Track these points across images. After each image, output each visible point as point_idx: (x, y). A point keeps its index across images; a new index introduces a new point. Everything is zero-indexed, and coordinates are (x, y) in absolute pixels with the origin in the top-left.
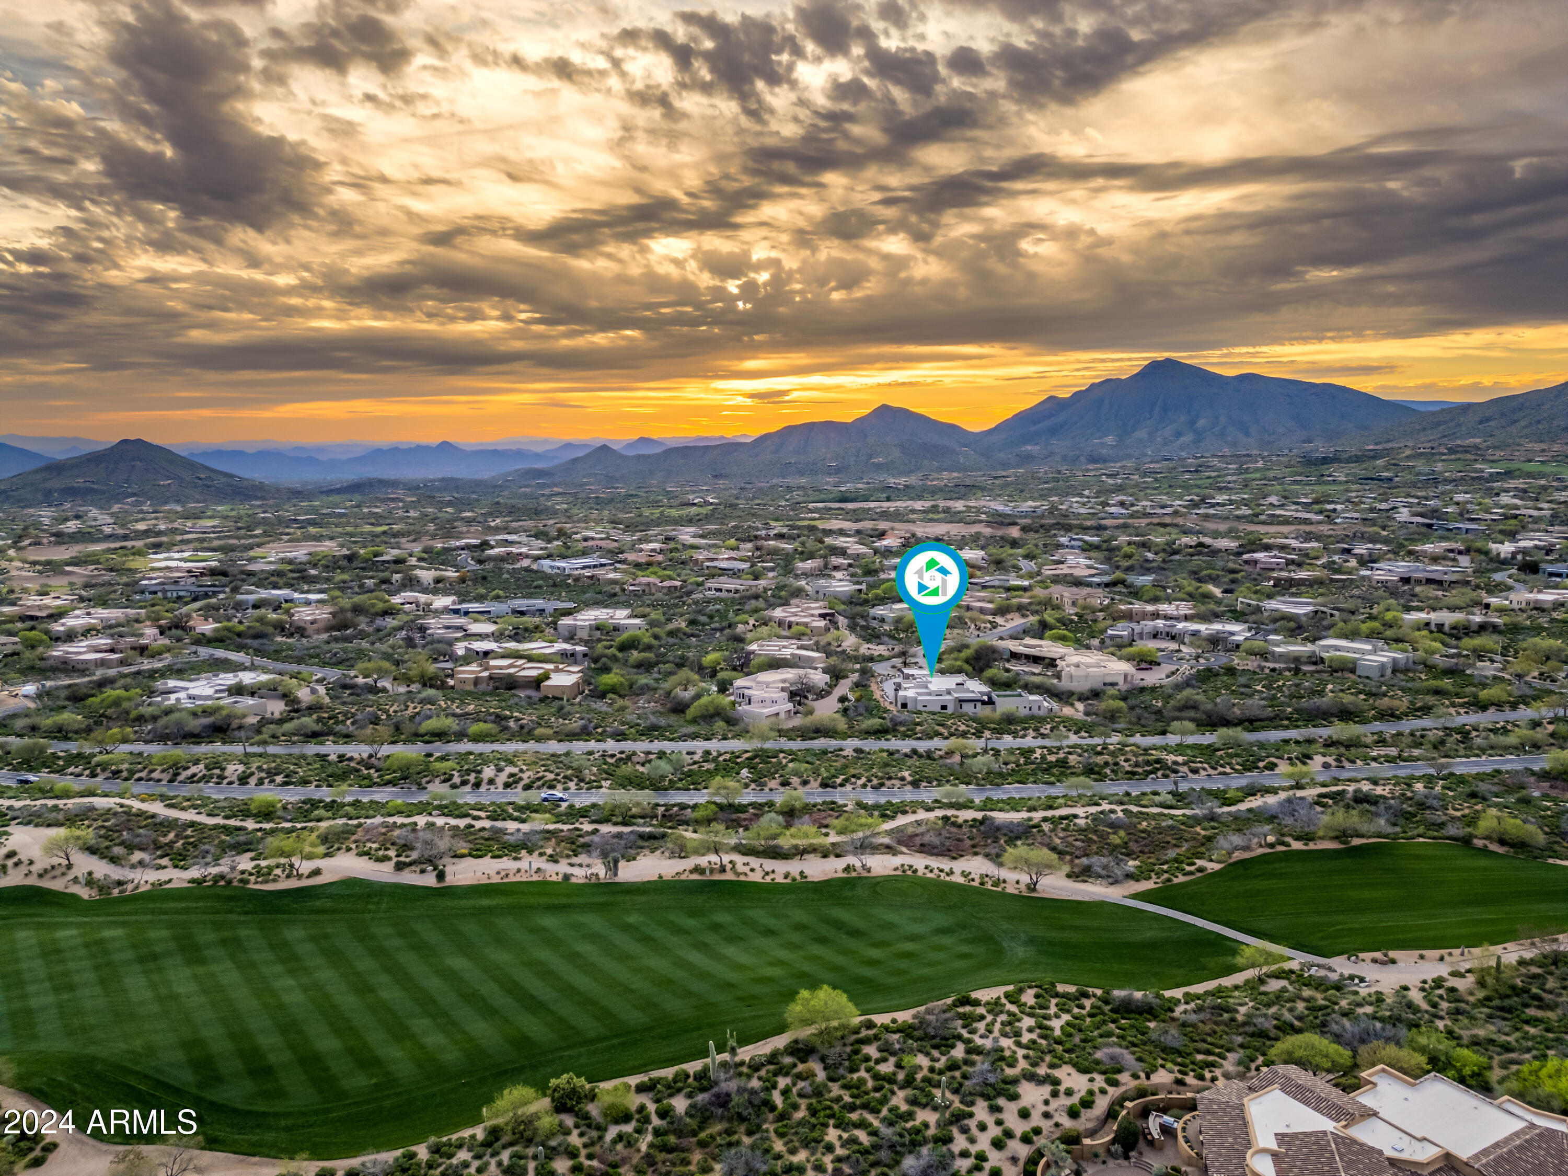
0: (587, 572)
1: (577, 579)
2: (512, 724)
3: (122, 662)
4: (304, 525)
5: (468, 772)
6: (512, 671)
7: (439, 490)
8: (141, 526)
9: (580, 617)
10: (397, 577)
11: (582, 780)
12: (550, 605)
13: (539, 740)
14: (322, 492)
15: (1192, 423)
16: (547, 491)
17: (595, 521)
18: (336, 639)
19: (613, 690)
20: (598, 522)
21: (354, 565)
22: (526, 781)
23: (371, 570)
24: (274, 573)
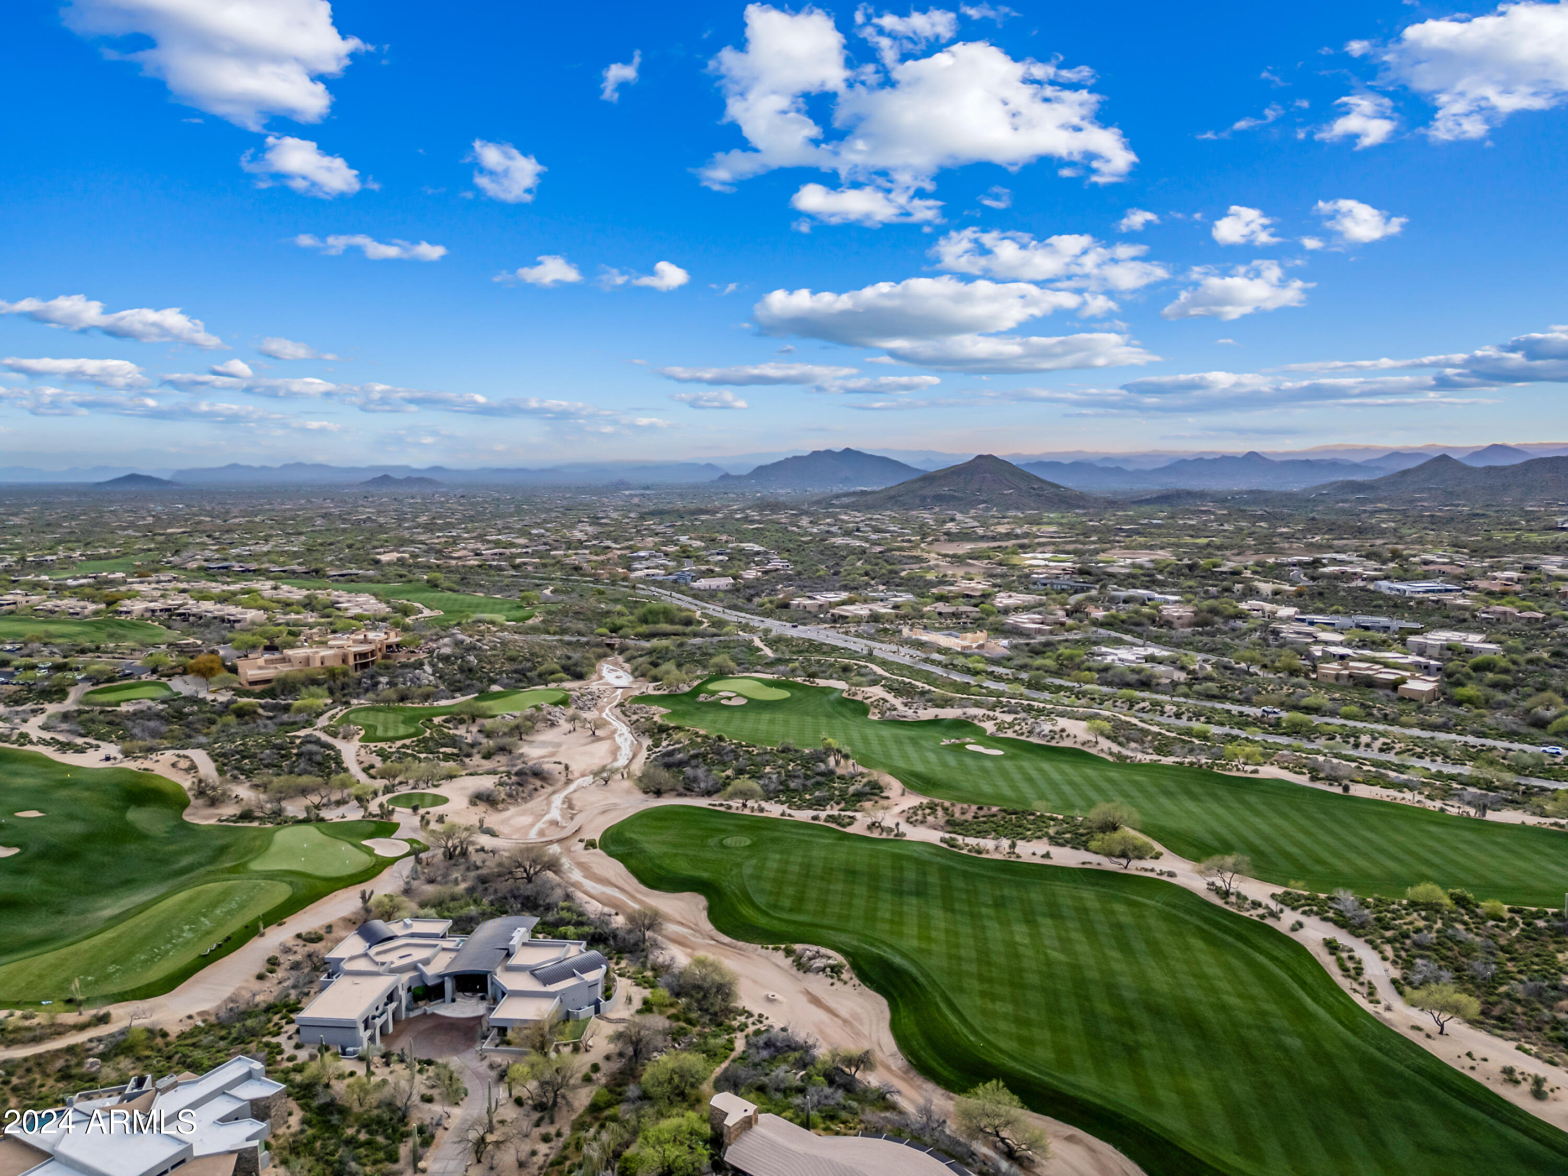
0: (1432, 597)
1: (1420, 602)
2: (1375, 712)
3: (1051, 632)
4: (1130, 534)
5: (1348, 736)
6: (1370, 672)
7: (1247, 502)
8: (1002, 529)
9: (1429, 636)
10: (1239, 586)
11: (1448, 757)
12: (1396, 624)
13: (1403, 725)
14: (1134, 503)
16: (1369, 507)
17: (1432, 542)
18: (1201, 634)
19: (1469, 700)
20: (1437, 544)
21: (1196, 573)
22: (1397, 750)
23: (1211, 579)
24: (1130, 576)
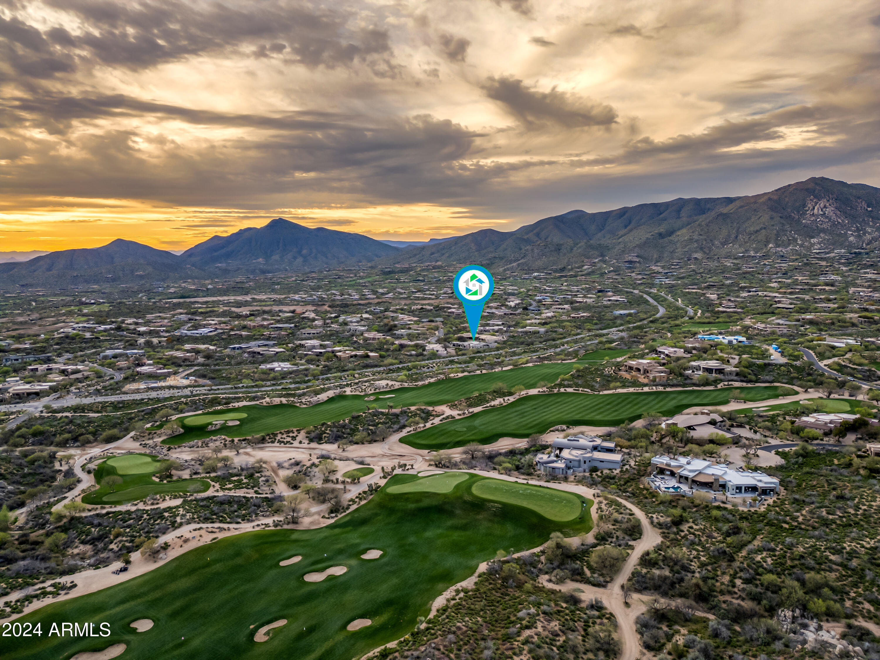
15: (300, 252)
